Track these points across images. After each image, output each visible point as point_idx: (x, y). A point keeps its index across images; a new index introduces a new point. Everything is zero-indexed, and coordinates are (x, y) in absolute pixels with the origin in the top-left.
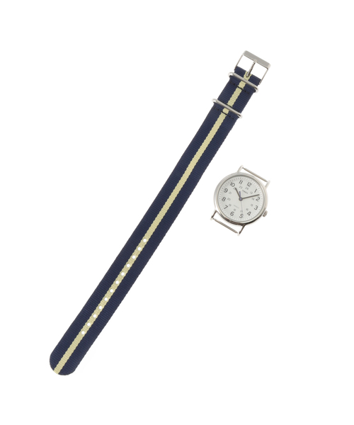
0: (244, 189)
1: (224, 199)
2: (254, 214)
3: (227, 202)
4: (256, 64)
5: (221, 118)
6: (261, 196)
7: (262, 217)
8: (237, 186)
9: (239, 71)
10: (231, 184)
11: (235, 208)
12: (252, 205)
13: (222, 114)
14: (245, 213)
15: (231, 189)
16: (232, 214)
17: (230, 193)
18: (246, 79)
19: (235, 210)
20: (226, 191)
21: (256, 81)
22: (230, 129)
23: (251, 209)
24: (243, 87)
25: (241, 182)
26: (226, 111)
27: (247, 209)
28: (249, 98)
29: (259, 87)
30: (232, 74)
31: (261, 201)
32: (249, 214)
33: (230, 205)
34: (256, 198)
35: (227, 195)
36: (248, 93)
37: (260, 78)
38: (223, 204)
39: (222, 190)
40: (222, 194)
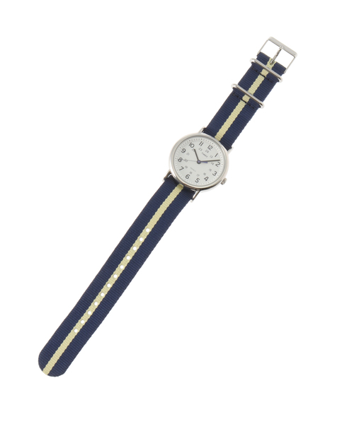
0: (204, 151)
1: (180, 160)
2: (212, 180)
3: (183, 164)
4: (282, 50)
5: (240, 107)
6: (222, 162)
7: (220, 185)
8: (197, 147)
9: (262, 58)
10: (191, 145)
11: (192, 171)
12: (211, 170)
13: (241, 102)
14: (202, 178)
15: (189, 150)
16: (187, 177)
17: (188, 154)
18: (269, 66)
19: (191, 173)
20: (184, 151)
21: (280, 69)
22: (249, 119)
23: (209, 174)
24: (265, 75)
25: (201, 144)
26: (246, 98)
27: (205, 174)
28: (272, 88)
29: (283, 77)
30: (253, 61)
31: (221, 166)
32: (206, 179)
33: (187, 167)
34: (216, 163)
35: (184, 156)
36: (270, 82)
37: (286, 66)
38: (179, 165)
39: (180, 149)
40: (179, 154)
